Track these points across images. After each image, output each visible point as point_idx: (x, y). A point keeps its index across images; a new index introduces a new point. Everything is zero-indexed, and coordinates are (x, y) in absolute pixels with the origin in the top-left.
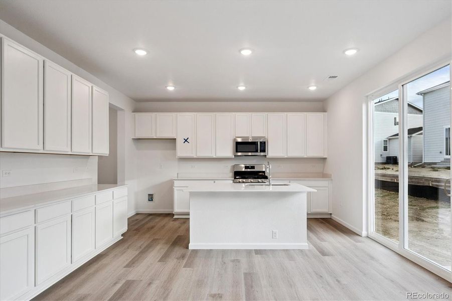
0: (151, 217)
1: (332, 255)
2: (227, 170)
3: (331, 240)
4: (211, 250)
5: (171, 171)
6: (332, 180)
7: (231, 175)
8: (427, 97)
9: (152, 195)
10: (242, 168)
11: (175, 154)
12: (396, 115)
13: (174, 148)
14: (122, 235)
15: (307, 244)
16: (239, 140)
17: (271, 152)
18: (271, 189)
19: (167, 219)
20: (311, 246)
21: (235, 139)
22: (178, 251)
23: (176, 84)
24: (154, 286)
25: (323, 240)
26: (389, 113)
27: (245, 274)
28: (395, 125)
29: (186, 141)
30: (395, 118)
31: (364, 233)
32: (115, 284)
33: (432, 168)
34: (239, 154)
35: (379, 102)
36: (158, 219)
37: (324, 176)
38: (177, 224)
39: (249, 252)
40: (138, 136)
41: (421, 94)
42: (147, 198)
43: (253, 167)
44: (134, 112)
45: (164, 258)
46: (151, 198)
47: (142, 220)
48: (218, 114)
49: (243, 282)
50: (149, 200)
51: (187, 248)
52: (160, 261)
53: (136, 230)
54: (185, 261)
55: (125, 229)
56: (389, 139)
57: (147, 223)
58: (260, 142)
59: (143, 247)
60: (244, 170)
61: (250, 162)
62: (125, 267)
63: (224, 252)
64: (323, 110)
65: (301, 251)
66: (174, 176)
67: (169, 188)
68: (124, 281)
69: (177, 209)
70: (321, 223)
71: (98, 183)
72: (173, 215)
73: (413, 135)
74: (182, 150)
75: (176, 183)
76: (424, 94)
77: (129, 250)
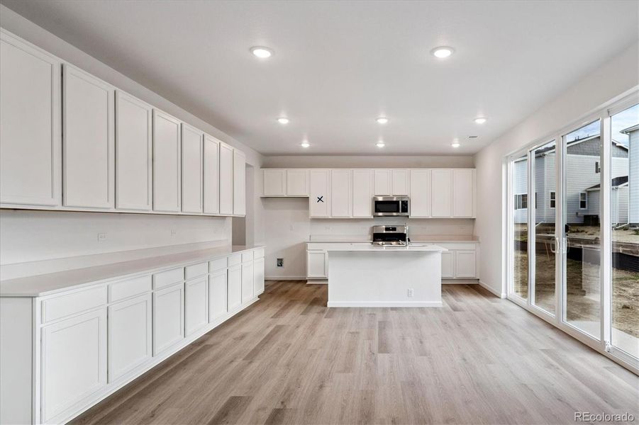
0: (281, 283)
1: (463, 311)
2: (365, 232)
3: (470, 302)
4: (349, 308)
5: (302, 233)
6: (479, 243)
7: (370, 237)
8: (634, 135)
9: (281, 260)
10: (382, 229)
11: (307, 215)
12: (597, 159)
13: (307, 207)
14: (259, 297)
15: (441, 302)
16: (380, 199)
17: (414, 212)
18: (407, 249)
19: (299, 285)
20: (447, 305)
21: (374, 198)
22: (317, 309)
23: (310, 141)
24: (301, 329)
25: (461, 301)
26: (589, 156)
27: (380, 322)
28: (597, 172)
29: (320, 199)
30: (597, 163)
31: (503, 295)
32: (268, 327)
33: (635, 230)
34: (380, 214)
35: (576, 141)
36: (290, 285)
37: (473, 238)
38: (311, 289)
39: (385, 309)
40: (267, 194)
41: (626, 133)
42: (276, 263)
43: (394, 229)
44: (262, 168)
45: (305, 313)
46: (280, 263)
47: (273, 286)
48: (356, 170)
49: (377, 326)
50: (278, 266)
51: (326, 306)
52: (301, 314)
53: (270, 293)
54: (325, 315)
55: (262, 290)
56: (589, 192)
57: (279, 288)
58: (402, 202)
59: (282, 306)
60: (384, 232)
61: (391, 223)
62: (272, 317)
63: (361, 309)
64: (473, 166)
65: (435, 309)
66: (307, 239)
67: (302, 251)
68: (275, 325)
69: (311, 274)
70: (467, 288)
71: (233, 244)
72: (306, 281)
73: (620, 186)
74: (316, 210)
75: (310, 246)
76: (630, 132)
77: (270, 308)
